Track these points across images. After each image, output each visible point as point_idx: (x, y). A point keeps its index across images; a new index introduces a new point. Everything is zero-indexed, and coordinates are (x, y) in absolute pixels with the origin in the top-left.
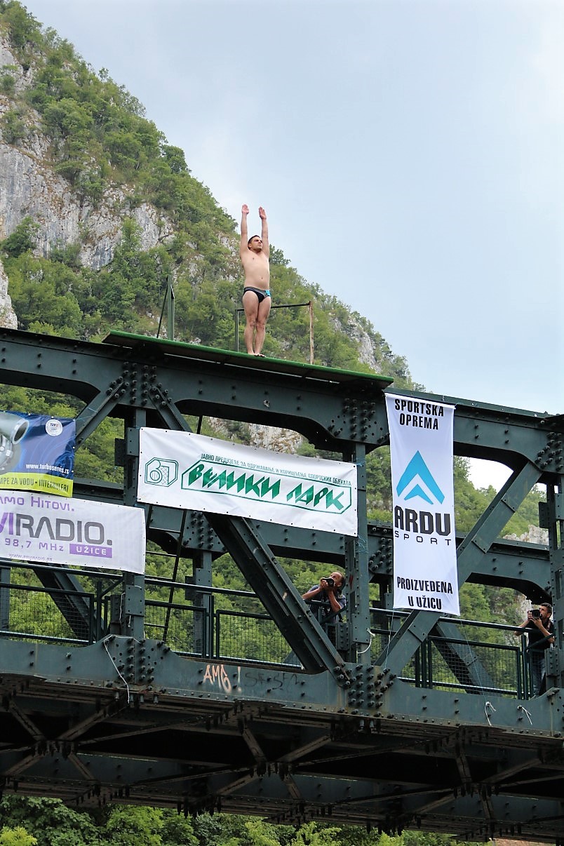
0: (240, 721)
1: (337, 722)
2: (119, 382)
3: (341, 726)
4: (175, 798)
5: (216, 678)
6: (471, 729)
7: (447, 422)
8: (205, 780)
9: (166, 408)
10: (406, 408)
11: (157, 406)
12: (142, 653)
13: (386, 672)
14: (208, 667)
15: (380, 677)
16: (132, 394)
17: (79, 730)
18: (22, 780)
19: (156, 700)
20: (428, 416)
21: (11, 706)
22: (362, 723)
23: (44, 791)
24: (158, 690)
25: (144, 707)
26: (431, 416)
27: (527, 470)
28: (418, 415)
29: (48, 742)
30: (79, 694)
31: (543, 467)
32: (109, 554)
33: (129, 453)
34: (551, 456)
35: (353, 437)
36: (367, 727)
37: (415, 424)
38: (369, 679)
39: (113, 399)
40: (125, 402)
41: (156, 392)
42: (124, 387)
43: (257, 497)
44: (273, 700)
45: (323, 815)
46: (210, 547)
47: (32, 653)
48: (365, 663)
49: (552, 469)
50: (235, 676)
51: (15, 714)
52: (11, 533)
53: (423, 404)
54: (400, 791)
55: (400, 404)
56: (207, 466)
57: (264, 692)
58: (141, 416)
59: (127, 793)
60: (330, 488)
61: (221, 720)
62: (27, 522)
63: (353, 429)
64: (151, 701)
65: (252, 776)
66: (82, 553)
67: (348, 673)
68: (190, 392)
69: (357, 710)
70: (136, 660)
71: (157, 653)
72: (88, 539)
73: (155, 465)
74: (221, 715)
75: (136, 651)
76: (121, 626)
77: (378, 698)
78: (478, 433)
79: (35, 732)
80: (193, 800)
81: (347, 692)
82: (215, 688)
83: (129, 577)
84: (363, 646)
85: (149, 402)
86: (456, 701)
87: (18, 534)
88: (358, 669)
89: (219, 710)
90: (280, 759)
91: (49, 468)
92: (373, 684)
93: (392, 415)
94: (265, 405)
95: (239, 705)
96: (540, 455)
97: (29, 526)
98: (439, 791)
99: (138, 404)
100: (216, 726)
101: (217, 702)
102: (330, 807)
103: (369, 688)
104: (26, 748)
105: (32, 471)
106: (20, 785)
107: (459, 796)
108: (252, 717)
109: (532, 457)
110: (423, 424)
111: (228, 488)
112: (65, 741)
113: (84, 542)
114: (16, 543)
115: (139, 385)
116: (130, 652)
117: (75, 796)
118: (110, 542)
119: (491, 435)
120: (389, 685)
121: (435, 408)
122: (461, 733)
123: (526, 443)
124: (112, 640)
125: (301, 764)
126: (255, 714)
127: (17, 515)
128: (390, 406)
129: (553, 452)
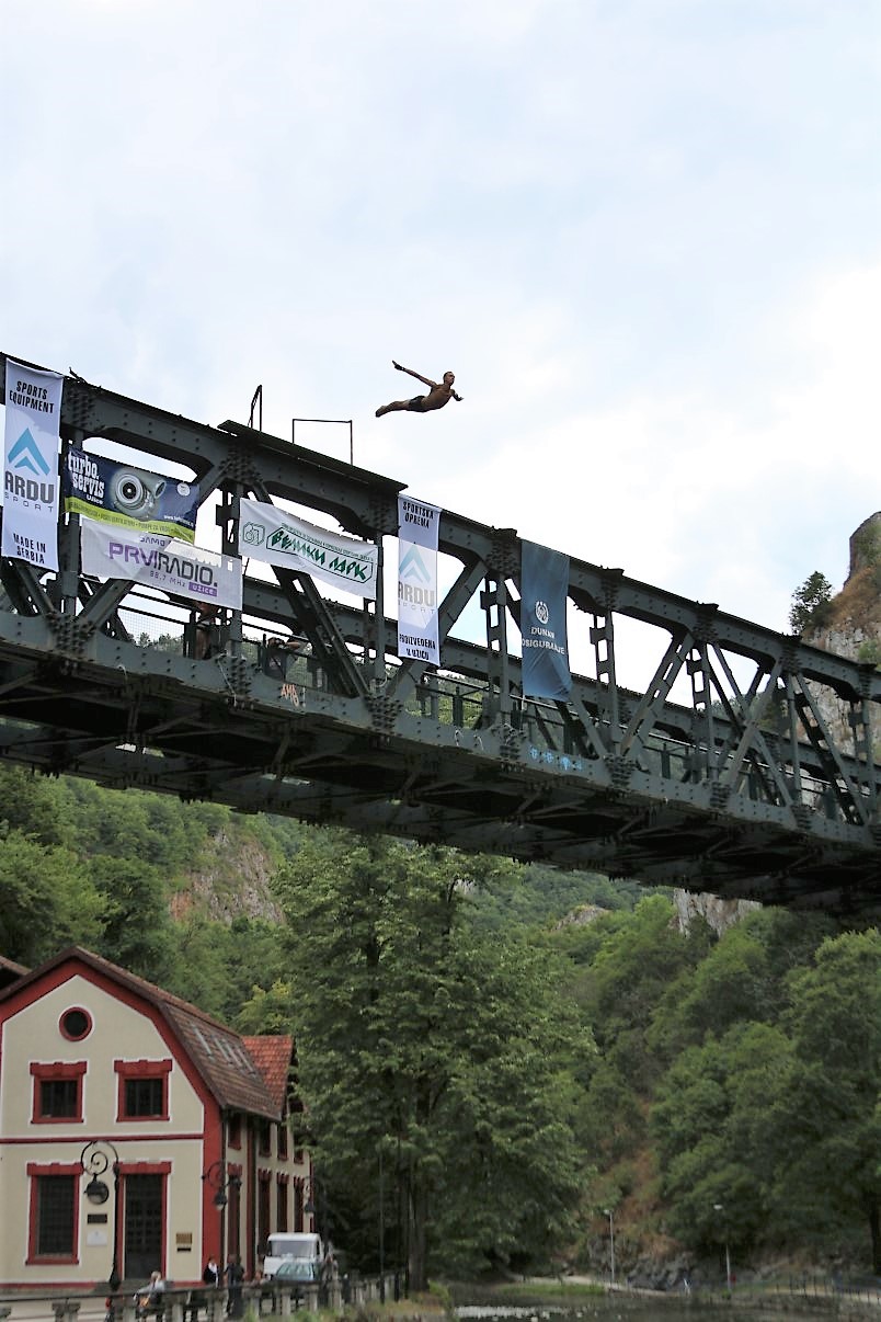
2: (228, 460)
5: (289, 694)
7: (436, 521)
8: (205, 775)
9: (258, 485)
10: (411, 509)
11: (252, 482)
12: (241, 669)
15: (392, 705)
16: (236, 470)
19: (252, 708)
20: (424, 518)
22: (382, 738)
24: (253, 699)
27: (480, 566)
28: (418, 515)
31: (490, 564)
34: (495, 557)
35: (377, 525)
36: (385, 741)
37: (416, 522)
38: (387, 705)
39: (225, 473)
40: (232, 477)
41: (250, 472)
42: (231, 464)
44: (328, 715)
47: (169, 661)
48: (383, 693)
49: (495, 567)
50: (301, 695)
53: (421, 508)
55: (408, 506)
56: (286, 533)
57: (320, 708)
58: (240, 489)
62: (166, 559)
63: (376, 519)
64: (248, 708)
66: (196, 591)
67: (374, 700)
68: (273, 477)
69: (379, 728)
70: (238, 674)
71: (251, 671)
72: (202, 581)
73: (250, 527)
75: (238, 668)
78: (452, 534)
81: (372, 713)
82: (288, 702)
84: (380, 681)
85: (247, 479)
86: (438, 728)
87: (159, 568)
88: (380, 698)
91: (178, 519)
92: (389, 709)
93: (402, 514)
94: (320, 493)
95: (305, 716)
96: (489, 556)
97: (166, 563)
99: (239, 479)
101: (290, 713)
103: (386, 712)
108: (304, 727)
109: (483, 556)
110: (421, 522)
113: (199, 582)
114: (157, 575)
115: (240, 465)
116: (234, 667)
118: (215, 585)
119: (460, 536)
120: (399, 711)
121: (428, 512)
122: (440, 752)
123: (480, 545)
124: (222, 657)
127: (161, 554)
128: (400, 505)
129: (497, 555)
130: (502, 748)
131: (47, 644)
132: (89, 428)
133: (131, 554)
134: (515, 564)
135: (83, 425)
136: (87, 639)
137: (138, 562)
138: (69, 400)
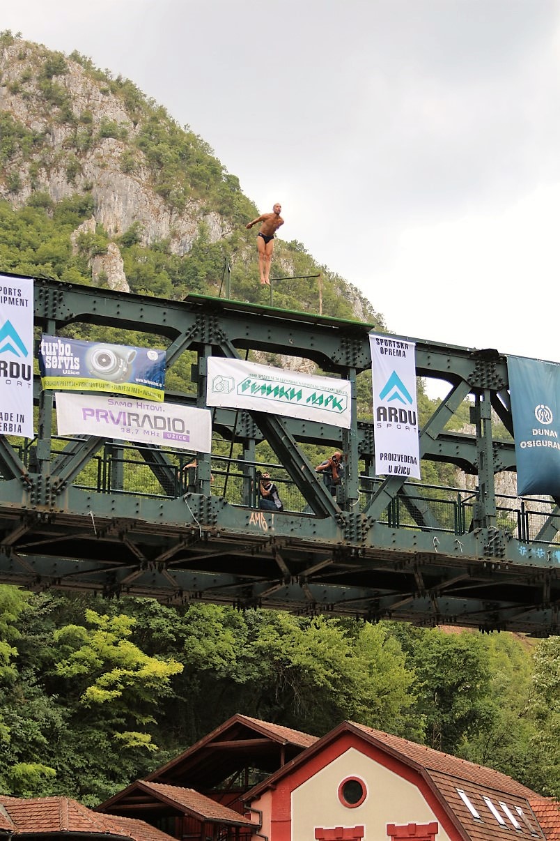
0: (273, 549)
1: (337, 550)
2: (194, 327)
3: (340, 553)
4: (231, 599)
5: (258, 521)
6: (424, 554)
7: (411, 352)
8: (251, 587)
9: (224, 344)
10: (383, 344)
11: (219, 342)
12: (209, 504)
13: (369, 518)
14: (253, 514)
15: (365, 521)
16: (203, 335)
17: (168, 554)
18: (132, 586)
19: (219, 535)
20: (399, 349)
21: (124, 539)
22: (353, 551)
23: (147, 594)
24: (220, 529)
25: (210, 540)
26: (400, 349)
27: (462, 385)
28: (392, 348)
29: (149, 563)
30: (168, 531)
31: (473, 383)
32: (188, 440)
33: (200, 374)
34: (478, 376)
35: (348, 363)
36: (356, 553)
37: (390, 353)
38: (358, 522)
39: (190, 338)
40: (198, 340)
41: (218, 334)
42: (197, 330)
43: (286, 400)
44: (295, 536)
45: (328, 610)
46: (254, 436)
47: (138, 504)
48: (356, 511)
49: (478, 385)
50: (270, 520)
51: (127, 544)
52: (125, 424)
53: (394, 342)
54: (378, 594)
55: (380, 341)
56: (253, 381)
57: (289, 530)
58: (208, 349)
59: (200, 596)
60: (335, 396)
61: (261, 548)
62: (135, 418)
63: (347, 358)
64: (215, 536)
65: (281, 585)
66: (171, 438)
67: (344, 518)
68: (241, 335)
69: (349, 542)
70: (205, 509)
71: (219, 505)
72: (174, 429)
73: (219, 380)
74: (261, 545)
75: (205, 503)
76: (195, 487)
77: (364, 534)
78: (430, 361)
79: (140, 555)
80: (243, 600)
81: (343, 531)
82: (257, 528)
83: (200, 456)
84: (354, 501)
85: (214, 340)
86: (415, 537)
87: (130, 425)
88: (351, 515)
89: (261, 542)
90: (299, 574)
92: (360, 525)
93: (374, 348)
94: (290, 342)
95: (273, 539)
96: (470, 376)
97: (136, 420)
98: (403, 595)
99: (206, 341)
100: (258, 552)
101: (258, 537)
102: (332, 605)
103: (358, 528)
104: (134, 566)
105: (139, 383)
106: (131, 590)
107: (416, 598)
108: (281, 547)
109: (465, 377)
110: (395, 354)
111: (268, 394)
112: (160, 562)
113: (172, 431)
114: (128, 431)
115: (207, 329)
116: (201, 504)
117: (166, 597)
118: (188, 432)
119: (439, 362)
120: (371, 526)
121: (402, 344)
122: (417, 557)
123: (461, 367)
124: (189, 496)
125: (314, 577)
126: (283, 545)
127: (129, 413)
128: (373, 343)
129: (480, 374)
130: (485, 548)
131: (23, 501)
132: (60, 317)
133: (102, 416)
134: (500, 381)
135: (54, 316)
136: (58, 494)
137: (107, 422)
138: (40, 297)
